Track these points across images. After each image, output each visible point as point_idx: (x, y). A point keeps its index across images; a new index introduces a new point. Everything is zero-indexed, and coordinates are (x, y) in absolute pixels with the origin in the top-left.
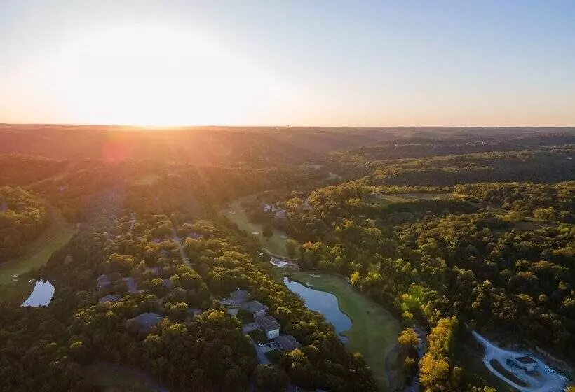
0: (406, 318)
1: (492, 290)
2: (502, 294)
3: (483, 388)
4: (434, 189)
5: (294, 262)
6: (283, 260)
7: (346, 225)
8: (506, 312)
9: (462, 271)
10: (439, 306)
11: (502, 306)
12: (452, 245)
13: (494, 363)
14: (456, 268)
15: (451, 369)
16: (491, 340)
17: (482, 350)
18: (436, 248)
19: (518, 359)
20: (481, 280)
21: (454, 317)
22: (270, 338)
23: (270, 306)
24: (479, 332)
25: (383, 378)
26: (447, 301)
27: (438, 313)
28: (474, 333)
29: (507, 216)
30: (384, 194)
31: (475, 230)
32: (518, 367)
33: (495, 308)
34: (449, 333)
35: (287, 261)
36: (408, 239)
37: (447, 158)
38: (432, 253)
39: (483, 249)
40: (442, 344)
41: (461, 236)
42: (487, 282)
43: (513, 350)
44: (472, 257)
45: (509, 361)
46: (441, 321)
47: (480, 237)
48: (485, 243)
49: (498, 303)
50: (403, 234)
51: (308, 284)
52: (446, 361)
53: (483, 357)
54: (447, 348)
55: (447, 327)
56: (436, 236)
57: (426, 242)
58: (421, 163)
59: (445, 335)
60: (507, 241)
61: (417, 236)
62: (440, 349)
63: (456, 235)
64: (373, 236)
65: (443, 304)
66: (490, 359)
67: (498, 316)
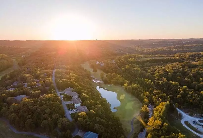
0: (145, 101)
1: (187, 90)
2: (192, 91)
3: (178, 134)
4: (166, 56)
5: (103, 81)
6: (98, 80)
7: (127, 67)
8: (194, 99)
9: (174, 82)
10: (161, 97)
11: (192, 96)
12: (170, 73)
13: (186, 123)
14: (171, 81)
15: (163, 124)
16: (186, 112)
17: (181, 117)
18: (163, 74)
19: (199, 121)
20: (182, 86)
21: (168, 101)
22: (76, 107)
23: (80, 94)
24: (180, 108)
25: (129, 128)
26: (165, 95)
27: (161, 99)
28: (177, 109)
29: (197, 63)
30: (145, 58)
31: (181, 68)
32: (199, 125)
33: (188, 98)
34: (164, 108)
35: (100, 80)
36: (151, 71)
37: (173, 47)
38: (161, 76)
39: (184, 74)
40: (160, 113)
41: (175, 69)
42: (185, 86)
43: (196, 117)
44: (179, 77)
45: (194, 122)
46: (161, 103)
47: (184, 70)
48: (186, 72)
49: (190, 95)
50: (149, 70)
51: (106, 88)
52: (160, 120)
53: (181, 120)
54: (162, 114)
55: (163, 105)
56: (163, 70)
57: (159, 72)
58: (162, 48)
59: (162, 109)
60: (196, 71)
61: (156, 70)
62: (158, 115)
63: (172, 69)
64: (137, 70)
65: (163, 96)
66: (185, 121)
67: (190, 101)
